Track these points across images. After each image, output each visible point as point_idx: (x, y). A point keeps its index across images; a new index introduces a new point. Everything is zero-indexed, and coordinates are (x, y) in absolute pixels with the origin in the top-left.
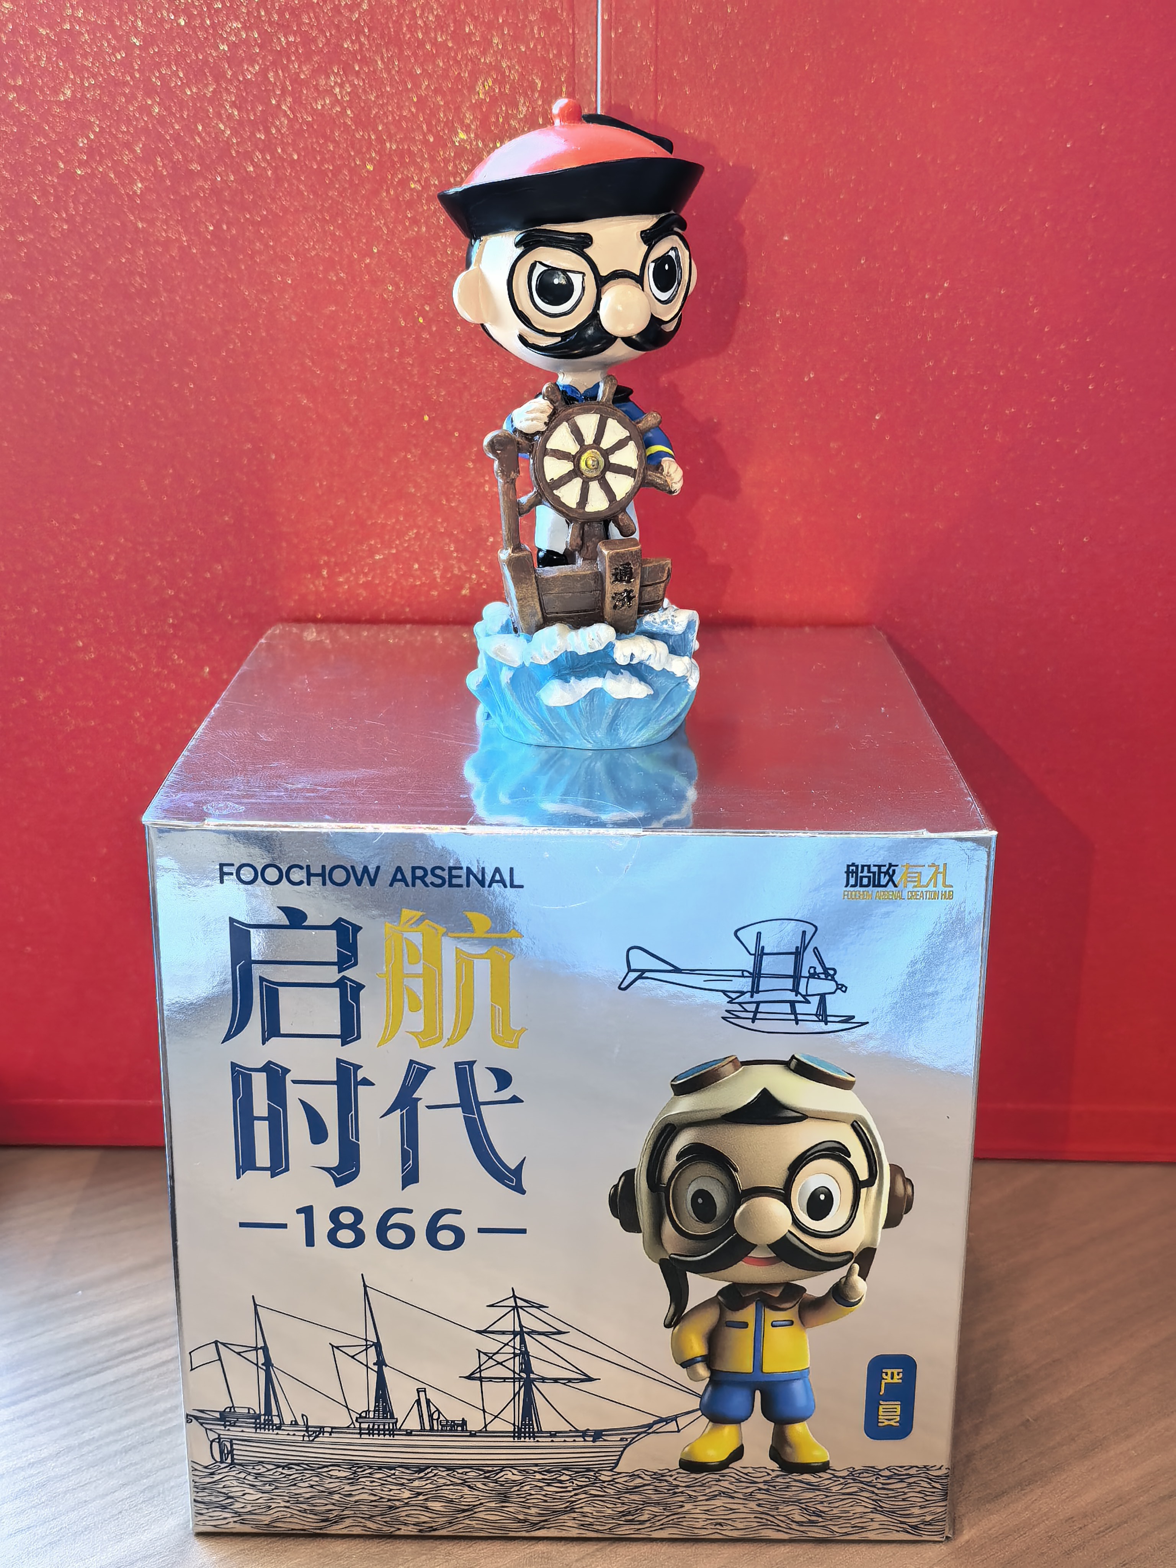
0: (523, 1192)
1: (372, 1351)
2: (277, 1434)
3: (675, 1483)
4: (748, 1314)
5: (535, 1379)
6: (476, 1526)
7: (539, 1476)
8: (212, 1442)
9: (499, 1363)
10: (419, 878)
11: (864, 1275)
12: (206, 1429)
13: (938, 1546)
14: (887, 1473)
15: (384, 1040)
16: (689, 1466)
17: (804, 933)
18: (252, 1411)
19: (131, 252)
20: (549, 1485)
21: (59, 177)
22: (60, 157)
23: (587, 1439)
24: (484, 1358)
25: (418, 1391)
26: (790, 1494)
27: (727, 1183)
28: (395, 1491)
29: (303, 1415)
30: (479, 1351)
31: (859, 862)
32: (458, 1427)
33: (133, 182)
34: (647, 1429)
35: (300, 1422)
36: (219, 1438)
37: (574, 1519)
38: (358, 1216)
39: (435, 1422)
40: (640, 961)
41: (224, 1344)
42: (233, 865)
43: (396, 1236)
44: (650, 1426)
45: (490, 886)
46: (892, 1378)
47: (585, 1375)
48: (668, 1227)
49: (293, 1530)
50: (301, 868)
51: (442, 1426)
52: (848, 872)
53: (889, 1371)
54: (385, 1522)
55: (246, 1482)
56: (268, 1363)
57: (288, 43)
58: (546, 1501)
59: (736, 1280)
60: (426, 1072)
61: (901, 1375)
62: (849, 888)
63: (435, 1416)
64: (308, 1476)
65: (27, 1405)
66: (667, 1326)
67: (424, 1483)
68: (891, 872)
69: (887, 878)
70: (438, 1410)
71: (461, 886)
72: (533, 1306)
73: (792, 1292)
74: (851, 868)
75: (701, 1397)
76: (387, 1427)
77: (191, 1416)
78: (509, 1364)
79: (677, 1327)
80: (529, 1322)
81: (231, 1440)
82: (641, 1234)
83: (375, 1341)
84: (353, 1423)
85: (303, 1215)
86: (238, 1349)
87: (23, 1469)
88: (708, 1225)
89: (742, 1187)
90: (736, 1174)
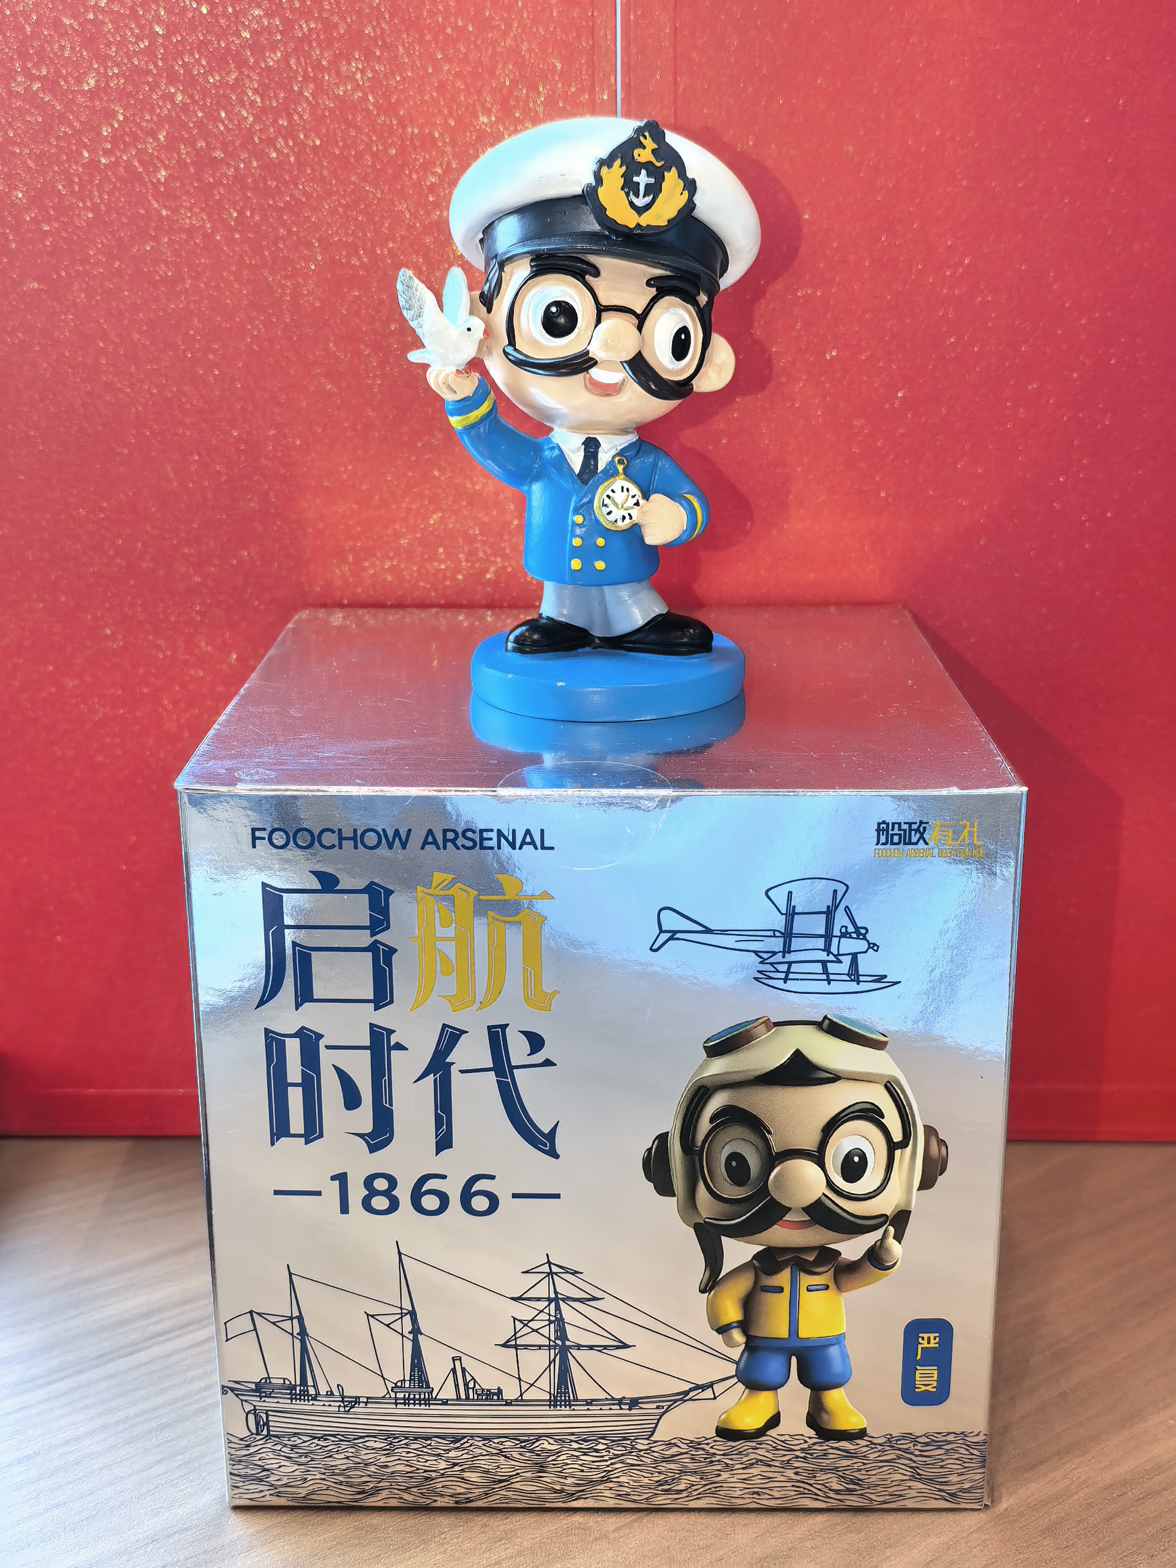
0: (557, 1156)
1: (407, 1319)
2: (313, 1404)
4: (783, 1278)
5: (570, 1347)
8: (247, 1414)
9: (534, 1330)
10: (450, 841)
11: (899, 1237)
12: (242, 1401)
13: (976, 1513)
15: (417, 1005)
16: (726, 1433)
17: (835, 892)
18: (287, 1381)
19: (155, 239)
21: (83, 166)
22: (85, 146)
23: (623, 1406)
24: (519, 1325)
25: (454, 1359)
27: (761, 1145)
29: (338, 1385)
30: (515, 1319)
31: (890, 820)
32: (493, 1396)
33: (157, 170)
34: (683, 1396)
35: (336, 1393)
36: (255, 1409)
38: (392, 1182)
39: (471, 1391)
41: (259, 1314)
42: (264, 829)
43: (430, 1202)
44: (686, 1393)
45: (520, 848)
46: (929, 1342)
47: (621, 1342)
48: (702, 1191)
50: (333, 832)
51: (478, 1395)
52: (878, 830)
53: (926, 1336)
56: (303, 1333)
57: (310, 30)
59: (772, 1245)
60: (460, 1036)
61: (938, 1339)
62: (879, 847)
63: (471, 1385)
65: (62, 1386)
66: (702, 1291)
68: (921, 829)
69: (918, 835)
70: (473, 1378)
71: (492, 848)
72: (567, 1272)
73: (827, 1256)
74: (882, 826)
75: (737, 1363)
76: (422, 1396)
77: (225, 1387)
78: (545, 1331)
79: (713, 1292)
80: (564, 1289)
81: (267, 1411)
82: (676, 1198)
83: (410, 1309)
84: (388, 1392)
85: (337, 1182)
86: (273, 1319)
87: (58, 1447)
88: (742, 1188)
89: (776, 1149)
90: (770, 1136)
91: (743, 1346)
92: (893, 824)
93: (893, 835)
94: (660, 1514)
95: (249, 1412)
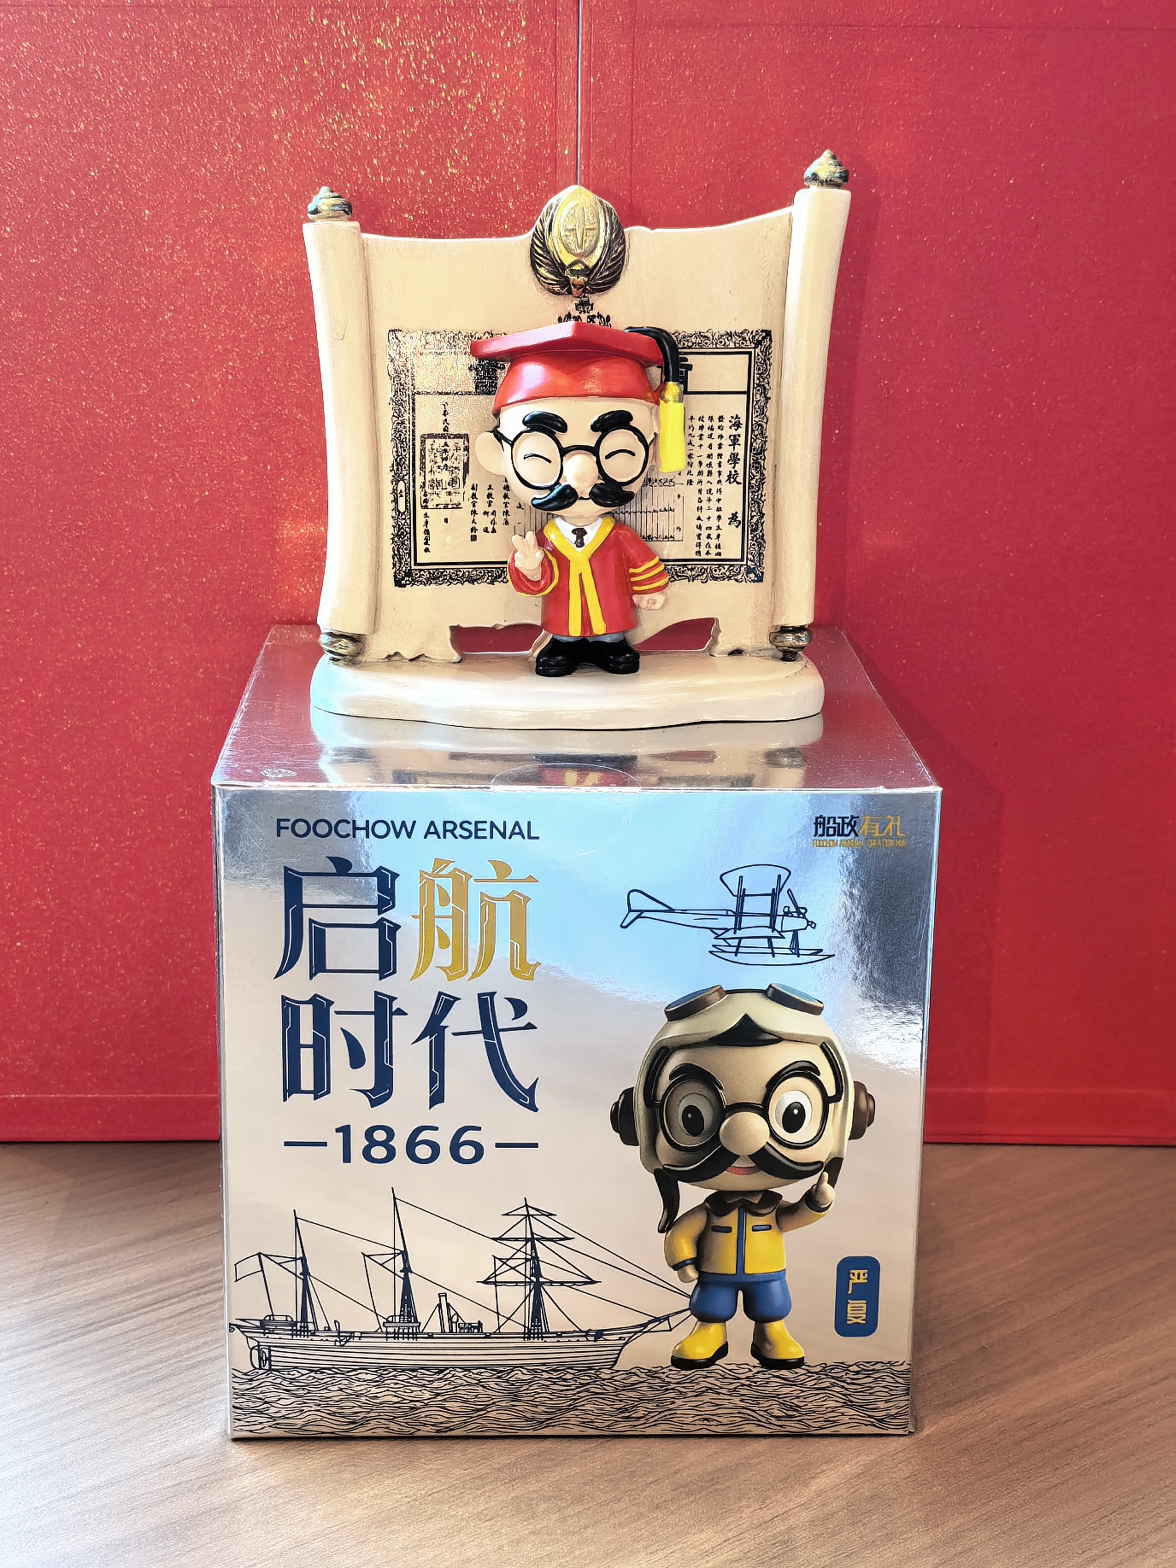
1: (399, 1259)
2: (311, 1340)
3: (667, 1379)
4: (731, 1219)
5: (543, 1283)
6: (489, 1425)
7: (546, 1375)
8: (251, 1349)
9: (512, 1268)
10: (449, 831)
11: (832, 1182)
12: (247, 1337)
13: (902, 1439)
14: (857, 1369)
15: (417, 974)
16: (680, 1362)
17: (779, 876)
18: (289, 1319)
20: (555, 1383)
23: (589, 1338)
24: (499, 1263)
25: (440, 1296)
27: (713, 1099)
28: (417, 1392)
29: (335, 1321)
30: (495, 1257)
31: (826, 815)
32: (474, 1329)
34: (643, 1328)
35: (333, 1328)
36: (259, 1346)
38: (390, 1133)
39: (454, 1325)
40: (638, 902)
41: (266, 1256)
42: (288, 820)
43: (423, 1152)
44: (645, 1325)
45: (510, 838)
46: (859, 1278)
47: (588, 1278)
48: (661, 1141)
49: (323, 1433)
50: (348, 822)
51: (461, 1328)
52: (816, 824)
53: (856, 1272)
56: (306, 1272)
58: (552, 1399)
59: (721, 1189)
60: (454, 1002)
61: (866, 1275)
62: (817, 838)
63: (454, 1319)
66: (661, 1231)
67: (442, 1384)
68: (852, 823)
69: (850, 828)
70: (457, 1313)
71: (485, 838)
72: (543, 1215)
73: (770, 1199)
74: (819, 820)
75: (691, 1297)
76: (411, 1331)
77: (233, 1325)
78: (521, 1269)
79: (670, 1232)
80: (540, 1230)
81: (270, 1346)
82: (638, 1147)
83: (403, 1249)
84: (380, 1327)
85: (341, 1134)
86: (279, 1260)
87: (65, 1396)
88: (697, 1138)
89: (726, 1103)
90: (721, 1091)
91: (696, 1282)
92: (829, 818)
93: (828, 828)
95: (253, 1348)
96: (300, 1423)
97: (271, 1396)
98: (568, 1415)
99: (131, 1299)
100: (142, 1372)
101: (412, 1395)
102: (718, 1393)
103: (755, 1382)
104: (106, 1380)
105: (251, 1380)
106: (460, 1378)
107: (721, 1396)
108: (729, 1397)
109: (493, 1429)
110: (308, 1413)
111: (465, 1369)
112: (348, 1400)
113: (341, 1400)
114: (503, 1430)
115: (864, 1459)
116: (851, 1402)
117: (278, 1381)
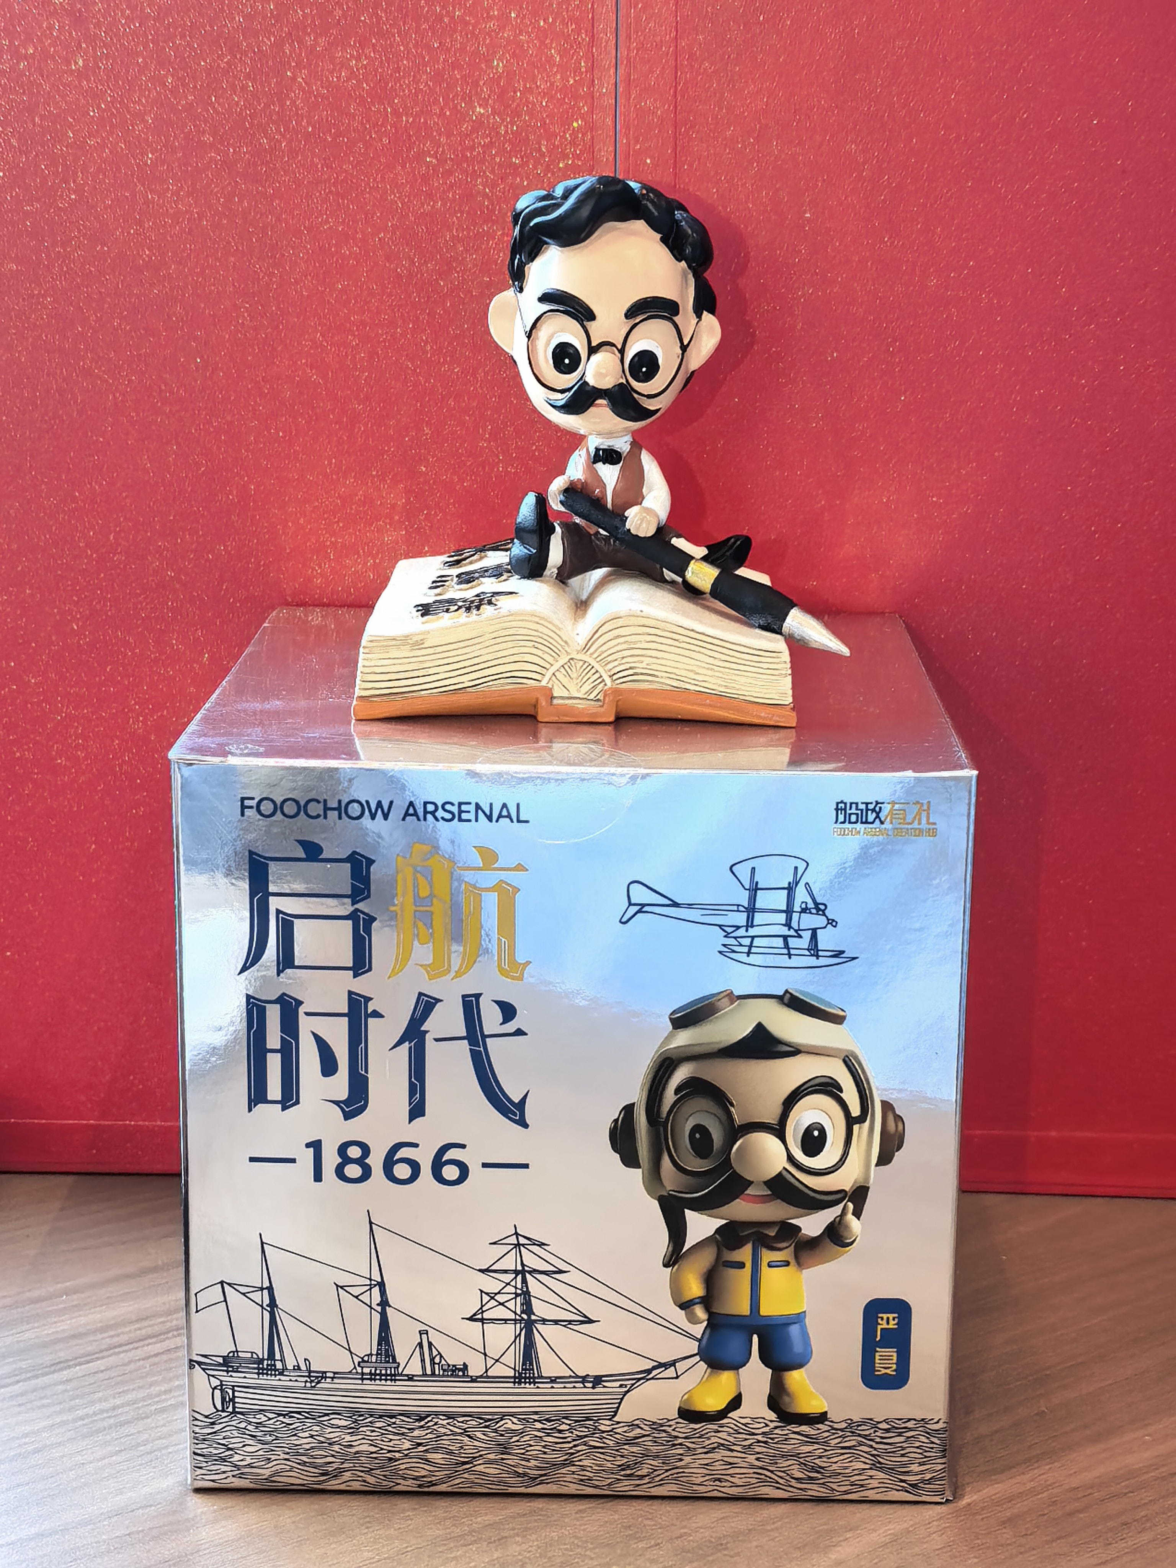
0: (526, 1126)
1: (376, 1291)
2: (279, 1379)
4: (745, 1254)
5: (535, 1321)
6: (476, 1481)
8: (214, 1390)
9: (501, 1304)
10: (430, 813)
11: (857, 1214)
12: (209, 1375)
13: (938, 1507)
15: (394, 973)
16: (688, 1414)
17: (796, 868)
18: (255, 1356)
20: (548, 1435)
22: (70, 126)
23: (586, 1384)
24: (486, 1298)
25: (421, 1334)
26: (789, 1447)
27: (724, 1117)
29: (305, 1360)
30: (482, 1291)
31: (848, 801)
32: (459, 1372)
33: (143, 154)
34: (646, 1375)
35: (303, 1368)
36: (221, 1385)
37: (573, 1473)
38: (366, 1150)
39: (437, 1366)
40: (640, 895)
41: (229, 1284)
42: (253, 799)
43: (402, 1171)
44: (649, 1371)
45: (497, 821)
46: (888, 1323)
47: (585, 1317)
48: (666, 1163)
50: (319, 802)
51: (444, 1370)
52: (837, 809)
53: (885, 1316)
54: (384, 1476)
55: (247, 1432)
56: (273, 1304)
59: (733, 1219)
60: (434, 1005)
61: (896, 1320)
62: (839, 826)
63: (437, 1360)
64: (309, 1425)
66: (666, 1265)
68: (877, 809)
69: (874, 815)
70: (439, 1353)
71: (469, 821)
72: (534, 1244)
73: (788, 1231)
74: (840, 805)
75: (699, 1340)
76: (389, 1372)
77: (193, 1361)
79: (676, 1267)
80: (531, 1261)
81: (233, 1386)
82: (640, 1170)
83: (379, 1280)
84: (355, 1368)
85: (312, 1149)
86: (243, 1290)
87: (18, 1438)
88: (705, 1161)
89: (738, 1120)
90: (732, 1109)
91: (705, 1323)
92: (851, 804)
94: (622, 1502)
95: (215, 1388)
96: (267, 1473)
97: (235, 1442)
98: (563, 1471)
99: (103, 1338)
100: (105, 1415)
101: (391, 1444)
102: (732, 1450)
103: (772, 1439)
104: (63, 1423)
105: (213, 1423)
106: (443, 1426)
107: (735, 1454)
108: (743, 1455)
109: (481, 1485)
110: (275, 1463)
111: (449, 1416)
112: (320, 1449)
113: (312, 1448)
114: (494, 1487)
115: (894, 1528)
116: (880, 1463)
117: (243, 1425)
